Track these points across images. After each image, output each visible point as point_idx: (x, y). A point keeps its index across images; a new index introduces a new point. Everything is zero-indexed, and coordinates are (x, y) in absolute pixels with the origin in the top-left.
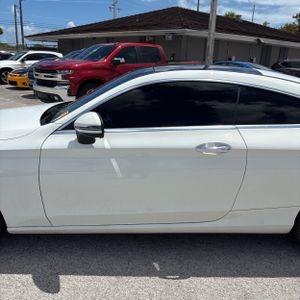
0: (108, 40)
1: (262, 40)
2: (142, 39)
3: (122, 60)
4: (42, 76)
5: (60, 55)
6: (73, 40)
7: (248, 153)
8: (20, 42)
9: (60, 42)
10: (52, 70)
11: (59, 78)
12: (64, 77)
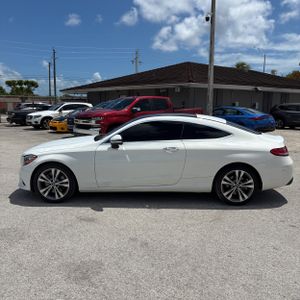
0: (130, 93)
1: (259, 88)
2: (157, 92)
3: (139, 109)
4: (81, 122)
5: (90, 105)
6: (101, 93)
7: (186, 152)
8: (53, 93)
9: (89, 93)
10: (88, 117)
11: (93, 122)
12: (97, 122)
